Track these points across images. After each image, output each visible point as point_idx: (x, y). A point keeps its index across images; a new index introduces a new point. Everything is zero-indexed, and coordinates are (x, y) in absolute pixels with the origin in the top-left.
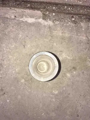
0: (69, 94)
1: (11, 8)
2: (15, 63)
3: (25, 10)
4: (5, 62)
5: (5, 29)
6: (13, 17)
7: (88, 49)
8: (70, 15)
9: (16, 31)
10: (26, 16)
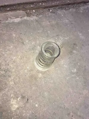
0: (85, 66)
4: (11, 66)
7: (75, 27)
9: (8, 32)
10: (10, 18)
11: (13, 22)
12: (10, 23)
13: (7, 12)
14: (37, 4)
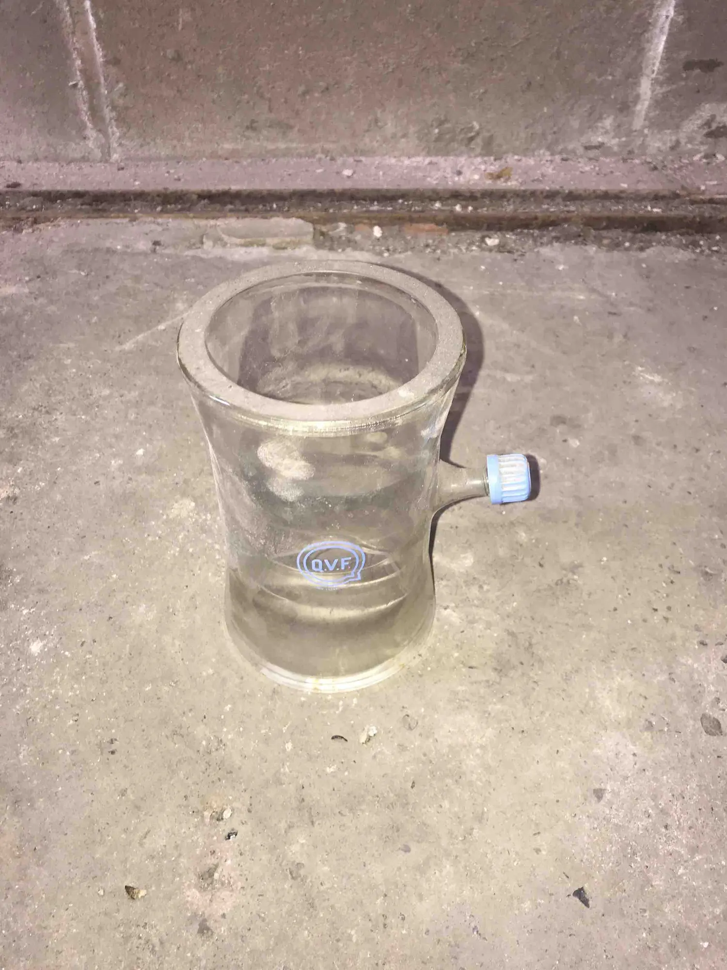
0: (574, 568)
1: (133, 219)
2: (132, 417)
3: (212, 222)
4: (60, 418)
5: (89, 287)
6: (143, 245)
7: (625, 336)
8: (470, 233)
9: (158, 290)
10: (218, 240)
11: (221, 258)
12: (201, 259)
13: (213, 218)
14: (412, 205)
